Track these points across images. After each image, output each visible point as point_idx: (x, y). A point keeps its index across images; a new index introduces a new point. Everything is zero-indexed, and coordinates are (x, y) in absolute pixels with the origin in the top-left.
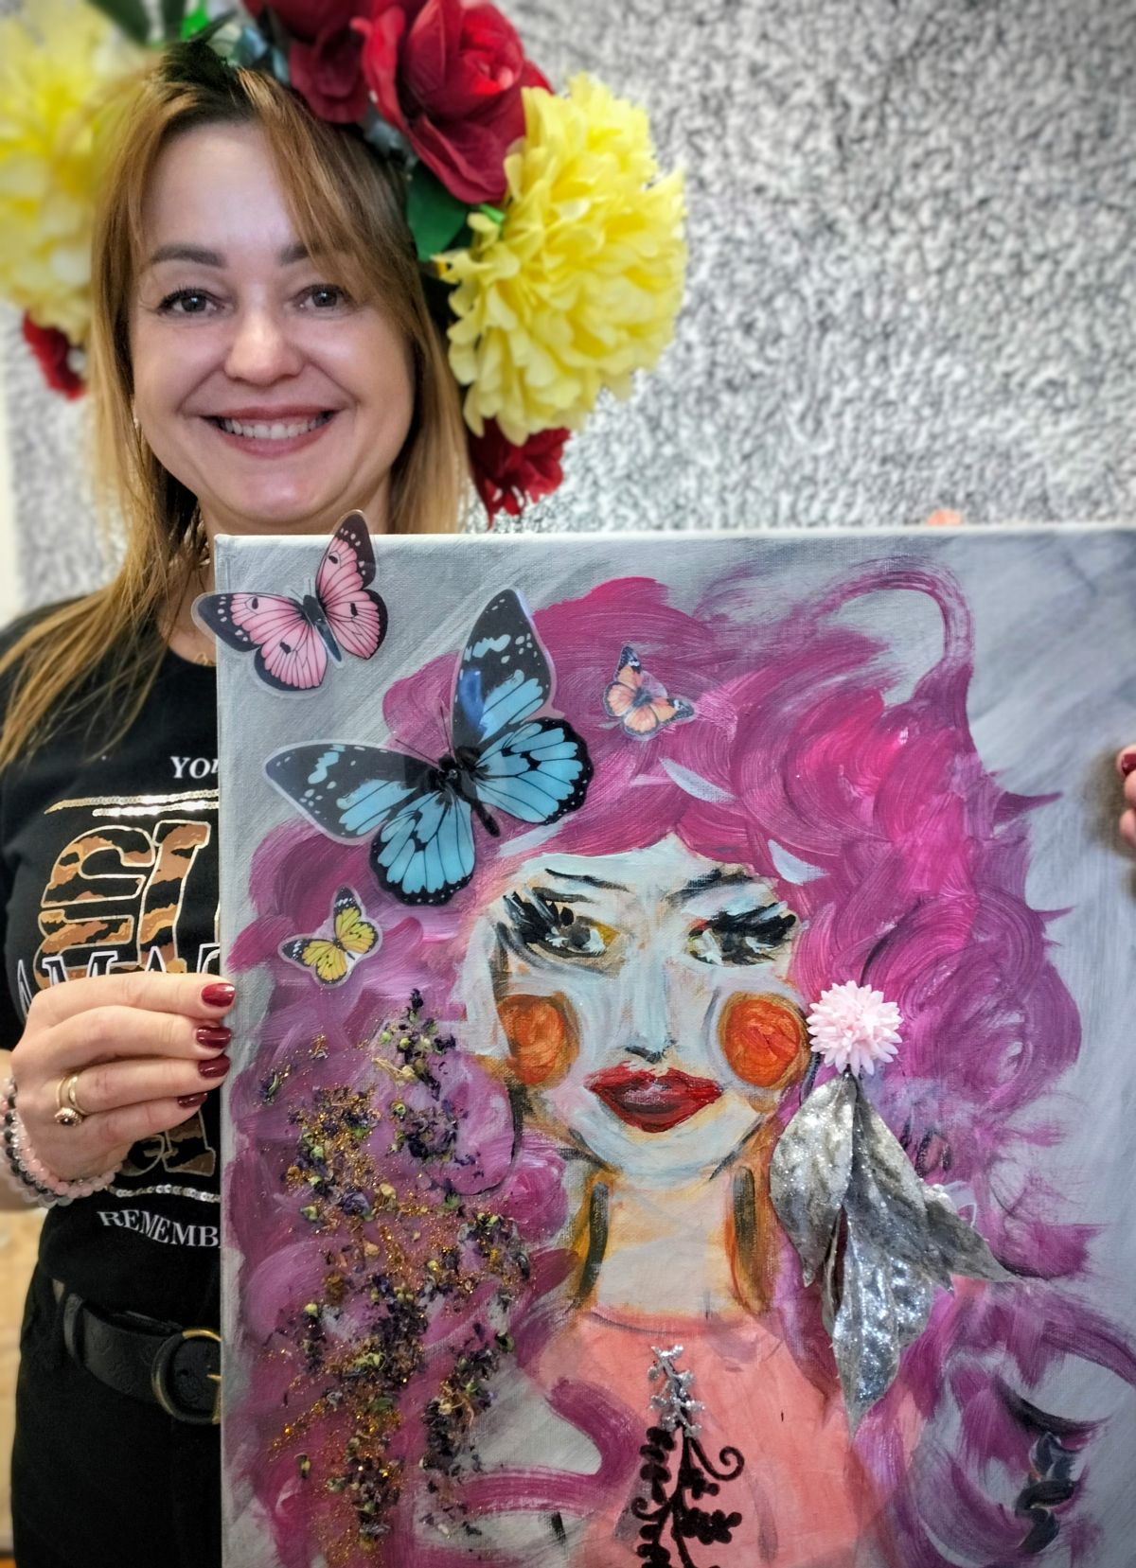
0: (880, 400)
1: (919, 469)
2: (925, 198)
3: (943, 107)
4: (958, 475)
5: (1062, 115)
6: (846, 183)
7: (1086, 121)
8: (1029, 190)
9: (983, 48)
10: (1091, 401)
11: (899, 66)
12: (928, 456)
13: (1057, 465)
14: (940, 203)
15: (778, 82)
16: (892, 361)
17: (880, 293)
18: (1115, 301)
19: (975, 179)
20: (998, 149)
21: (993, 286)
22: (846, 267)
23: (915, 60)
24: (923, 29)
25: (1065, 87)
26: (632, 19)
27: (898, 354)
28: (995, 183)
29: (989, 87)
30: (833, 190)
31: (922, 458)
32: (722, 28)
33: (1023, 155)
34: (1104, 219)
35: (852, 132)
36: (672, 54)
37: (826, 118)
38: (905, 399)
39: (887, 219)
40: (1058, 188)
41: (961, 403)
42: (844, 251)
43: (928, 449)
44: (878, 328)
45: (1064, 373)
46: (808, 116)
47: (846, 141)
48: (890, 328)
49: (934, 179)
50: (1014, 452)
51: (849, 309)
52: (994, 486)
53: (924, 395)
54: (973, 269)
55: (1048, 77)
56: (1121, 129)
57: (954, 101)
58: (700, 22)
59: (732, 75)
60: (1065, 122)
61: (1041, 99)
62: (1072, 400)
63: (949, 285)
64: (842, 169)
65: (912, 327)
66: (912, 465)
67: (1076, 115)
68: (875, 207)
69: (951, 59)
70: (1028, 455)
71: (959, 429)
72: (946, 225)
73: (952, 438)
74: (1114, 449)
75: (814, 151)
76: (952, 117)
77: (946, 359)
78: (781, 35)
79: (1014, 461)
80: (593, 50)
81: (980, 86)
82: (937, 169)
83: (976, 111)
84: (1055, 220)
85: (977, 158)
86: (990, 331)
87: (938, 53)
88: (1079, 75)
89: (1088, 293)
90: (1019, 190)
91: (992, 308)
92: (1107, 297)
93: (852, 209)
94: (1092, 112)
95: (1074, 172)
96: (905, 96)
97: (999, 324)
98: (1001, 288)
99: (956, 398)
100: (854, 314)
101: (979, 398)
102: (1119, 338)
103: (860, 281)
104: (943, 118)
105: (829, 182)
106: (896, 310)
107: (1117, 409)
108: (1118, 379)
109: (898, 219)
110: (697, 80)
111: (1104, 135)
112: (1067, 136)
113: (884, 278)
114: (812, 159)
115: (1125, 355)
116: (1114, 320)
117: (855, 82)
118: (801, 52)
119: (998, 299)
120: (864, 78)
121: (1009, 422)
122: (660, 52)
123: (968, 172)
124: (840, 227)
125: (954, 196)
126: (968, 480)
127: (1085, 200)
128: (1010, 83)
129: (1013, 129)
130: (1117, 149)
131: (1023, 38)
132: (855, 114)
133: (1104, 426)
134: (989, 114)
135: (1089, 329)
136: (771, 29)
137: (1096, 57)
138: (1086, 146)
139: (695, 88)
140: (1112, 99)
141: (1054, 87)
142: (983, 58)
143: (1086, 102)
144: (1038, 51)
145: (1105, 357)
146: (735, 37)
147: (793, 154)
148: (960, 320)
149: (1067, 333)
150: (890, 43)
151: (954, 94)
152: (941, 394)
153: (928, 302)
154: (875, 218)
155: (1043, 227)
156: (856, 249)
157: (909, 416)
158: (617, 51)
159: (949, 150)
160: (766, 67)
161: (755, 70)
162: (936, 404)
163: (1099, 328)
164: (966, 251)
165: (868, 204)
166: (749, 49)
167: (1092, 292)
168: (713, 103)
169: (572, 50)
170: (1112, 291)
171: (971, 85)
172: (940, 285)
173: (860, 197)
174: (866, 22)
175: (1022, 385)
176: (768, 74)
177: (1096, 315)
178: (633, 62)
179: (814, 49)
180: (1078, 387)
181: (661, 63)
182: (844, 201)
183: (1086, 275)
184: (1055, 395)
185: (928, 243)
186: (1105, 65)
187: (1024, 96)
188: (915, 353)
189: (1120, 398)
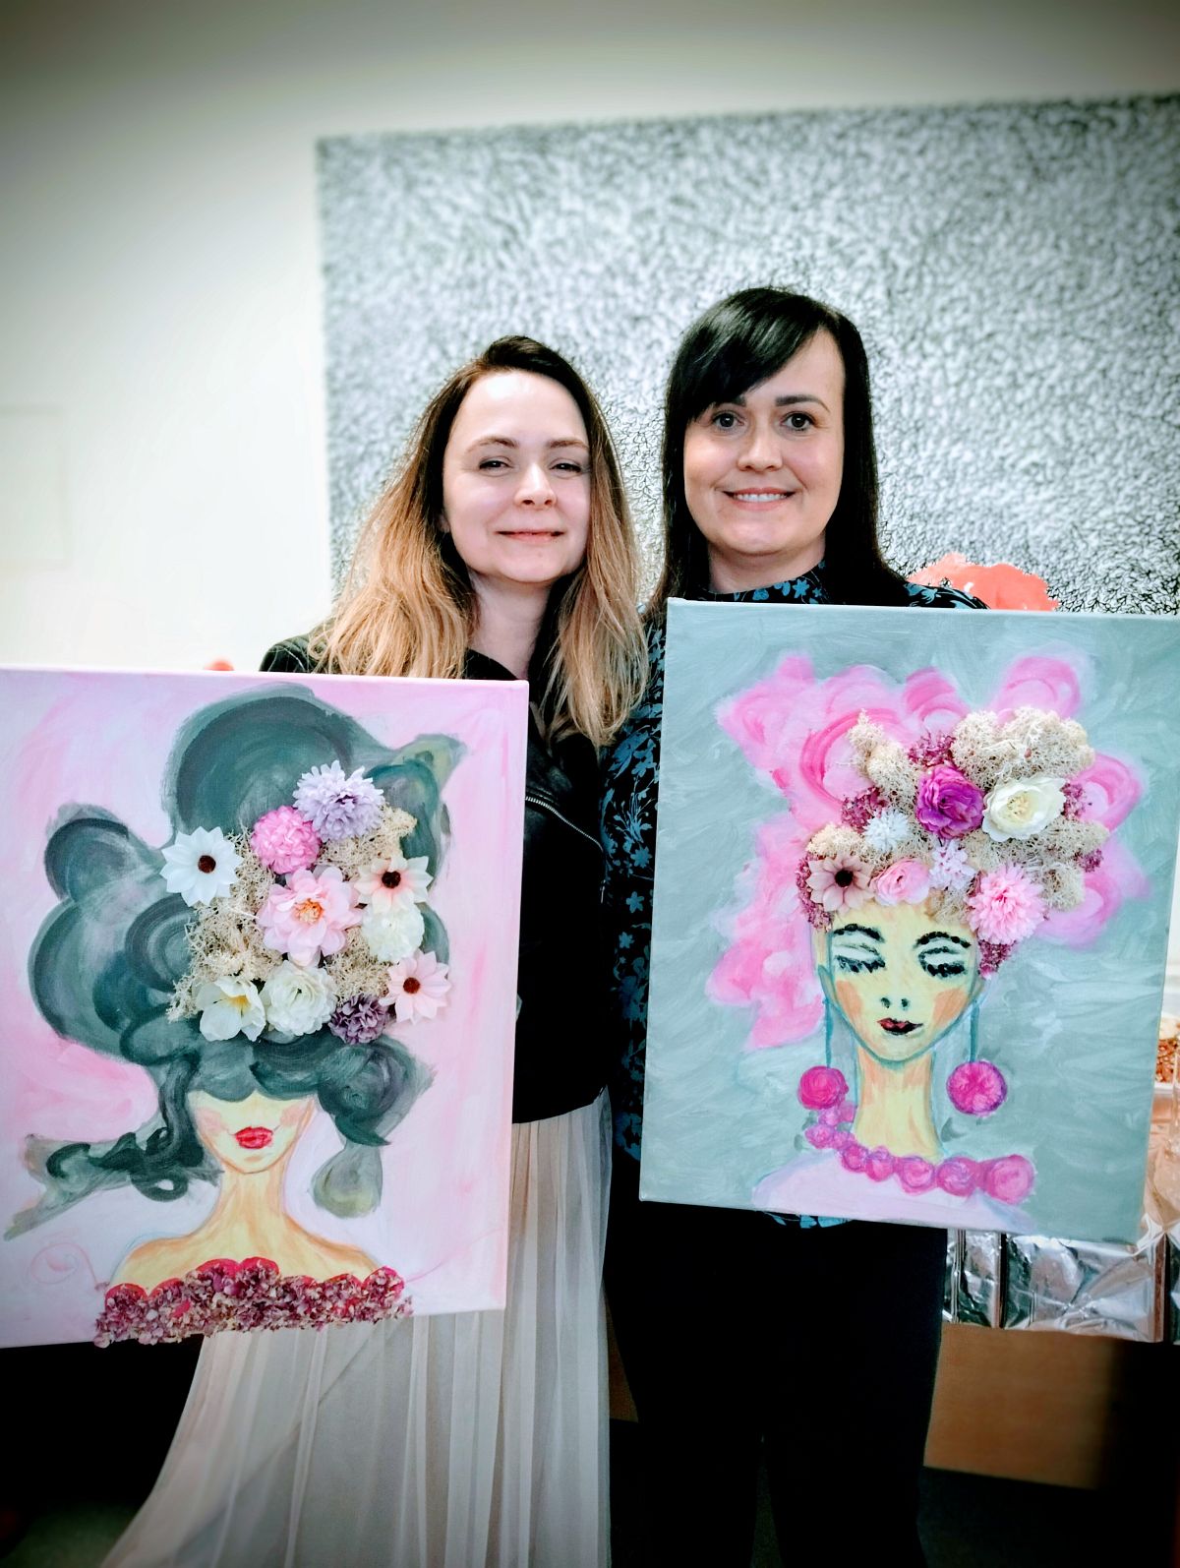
0: (911, 475)
1: (936, 523)
2: (948, 333)
3: (964, 268)
4: (966, 527)
5: (1050, 273)
6: (892, 322)
7: (1068, 277)
8: (1024, 327)
9: (995, 226)
10: (1063, 478)
11: (934, 239)
12: (943, 515)
13: (1036, 523)
14: (959, 336)
15: (848, 251)
16: (921, 447)
17: (914, 398)
18: (1084, 407)
19: (985, 319)
20: (1003, 298)
21: (995, 396)
22: (890, 380)
23: (945, 234)
24: (951, 213)
25: (1053, 253)
26: (748, 208)
27: (925, 442)
28: (999, 322)
29: (998, 254)
30: (883, 327)
31: (939, 516)
32: (811, 213)
33: (1021, 302)
34: (1078, 348)
35: (898, 286)
36: (774, 232)
37: (880, 277)
38: (929, 474)
39: (921, 347)
40: (1045, 326)
41: (968, 478)
42: (889, 369)
43: (944, 509)
44: (912, 424)
45: (1044, 458)
46: (867, 275)
47: (893, 293)
48: (920, 424)
49: (956, 319)
50: (1005, 514)
51: (891, 410)
52: (990, 537)
53: (942, 471)
54: (981, 383)
55: (1041, 246)
56: (1094, 283)
57: (972, 264)
58: (795, 209)
59: (815, 246)
60: (1052, 279)
61: (1035, 261)
62: (1049, 477)
63: (963, 395)
64: (890, 312)
65: (935, 423)
66: (933, 519)
67: (1061, 273)
68: (913, 338)
69: (971, 233)
70: (1016, 515)
71: (966, 496)
72: (963, 352)
73: (961, 503)
74: (1079, 512)
75: (871, 299)
76: (970, 275)
77: (960, 446)
78: (851, 218)
79: (1005, 520)
80: (720, 228)
81: (991, 253)
82: (958, 311)
83: (988, 271)
84: (1041, 349)
85: (988, 304)
86: (991, 428)
87: (962, 230)
88: (1064, 244)
89: (1064, 401)
90: (1017, 328)
91: (994, 411)
92: (1078, 404)
93: (896, 340)
94: (1073, 271)
95: (1057, 314)
96: (937, 260)
97: (999, 421)
98: (1000, 397)
99: (965, 475)
100: (895, 413)
101: (981, 474)
102: (1086, 433)
103: (900, 391)
104: (964, 276)
105: (881, 321)
106: (925, 412)
107: (1082, 484)
108: (1084, 462)
109: (929, 347)
110: (791, 250)
111: (1080, 287)
112: (1054, 288)
113: (917, 389)
114: (870, 305)
115: (1089, 446)
116: (1082, 421)
117: (902, 251)
118: (865, 230)
119: (998, 404)
120: (909, 248)
121: (1003, 491)
122: (766, 230)
123: (980, 314)
124: (887, 352)
125: (969, 331)
126: (972, 532)
127: (1065, 334)
128: (1013, 251)
129: (1014, 283)
130: (1090, 297)
131: (1024, 218)
132: (901, 273)
133: (1072, 496)
134: (996, 273)
135: (1064, 426)
136: (845, 214)
137: (1078, 231)
138: (1067, 295)
139: (790, 255)
140: (1088, 261)
141: (1045, 253)
142: (994, 234)
143: (1068, 264)
144: (1034, 227)
145: (1074, 447)
146: (818, 219)
147: (856, 302)
148: (971, 418)
149: (1047, 429)
150: (929, 222)
151: (972, 258)
152: (954, 471)
153: (948, 406)
154: (912, 346)
155: (1032, 353)
156: (898, 368)
157: (932, 486)
158: (737, 230)
159: (967, 299)
160: (839, 240)
161: (832, 242)
162: (951, 478)
163: (1071, 425)
164: (976, 369)
165: (908, 336)
166: (828, 227)
167: (1067, 400)
168: (802, 266)
169: (707, 229)
170: (1082, 400)
171: (985, 253)
172: (957, 394)
173: (902, 332)
174: (912, 208)
175: (1013, 466)
176: (841, 245)
177: (1069, 416)
178: (748, 238)
179: (874, 227)
180: (1053, 468)
181: (767, 238)
182: (891, 334)
183: (1063, 388)
184: (1036, 474)
185: (950, 364)
186: (1084, 237)
187: (1023, 260)
188: (937, 442)
189: (1085, 476)
